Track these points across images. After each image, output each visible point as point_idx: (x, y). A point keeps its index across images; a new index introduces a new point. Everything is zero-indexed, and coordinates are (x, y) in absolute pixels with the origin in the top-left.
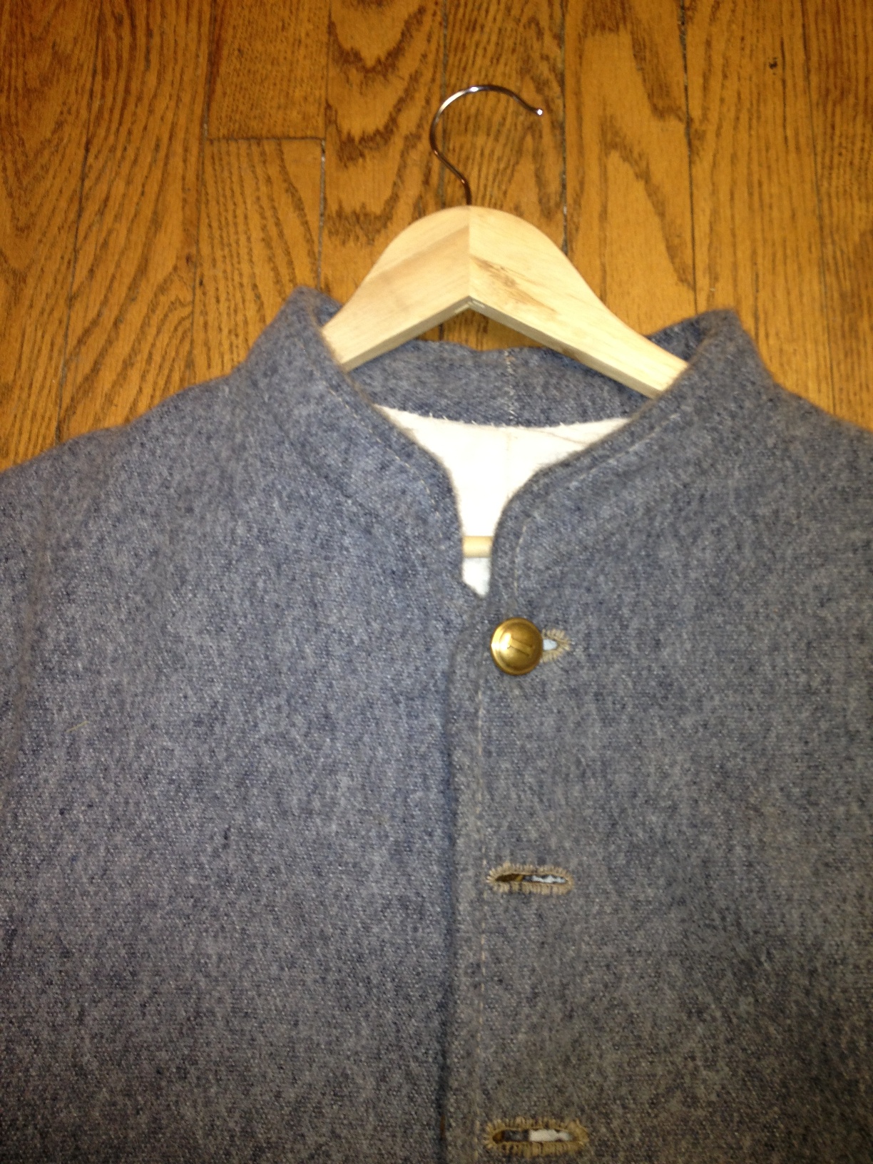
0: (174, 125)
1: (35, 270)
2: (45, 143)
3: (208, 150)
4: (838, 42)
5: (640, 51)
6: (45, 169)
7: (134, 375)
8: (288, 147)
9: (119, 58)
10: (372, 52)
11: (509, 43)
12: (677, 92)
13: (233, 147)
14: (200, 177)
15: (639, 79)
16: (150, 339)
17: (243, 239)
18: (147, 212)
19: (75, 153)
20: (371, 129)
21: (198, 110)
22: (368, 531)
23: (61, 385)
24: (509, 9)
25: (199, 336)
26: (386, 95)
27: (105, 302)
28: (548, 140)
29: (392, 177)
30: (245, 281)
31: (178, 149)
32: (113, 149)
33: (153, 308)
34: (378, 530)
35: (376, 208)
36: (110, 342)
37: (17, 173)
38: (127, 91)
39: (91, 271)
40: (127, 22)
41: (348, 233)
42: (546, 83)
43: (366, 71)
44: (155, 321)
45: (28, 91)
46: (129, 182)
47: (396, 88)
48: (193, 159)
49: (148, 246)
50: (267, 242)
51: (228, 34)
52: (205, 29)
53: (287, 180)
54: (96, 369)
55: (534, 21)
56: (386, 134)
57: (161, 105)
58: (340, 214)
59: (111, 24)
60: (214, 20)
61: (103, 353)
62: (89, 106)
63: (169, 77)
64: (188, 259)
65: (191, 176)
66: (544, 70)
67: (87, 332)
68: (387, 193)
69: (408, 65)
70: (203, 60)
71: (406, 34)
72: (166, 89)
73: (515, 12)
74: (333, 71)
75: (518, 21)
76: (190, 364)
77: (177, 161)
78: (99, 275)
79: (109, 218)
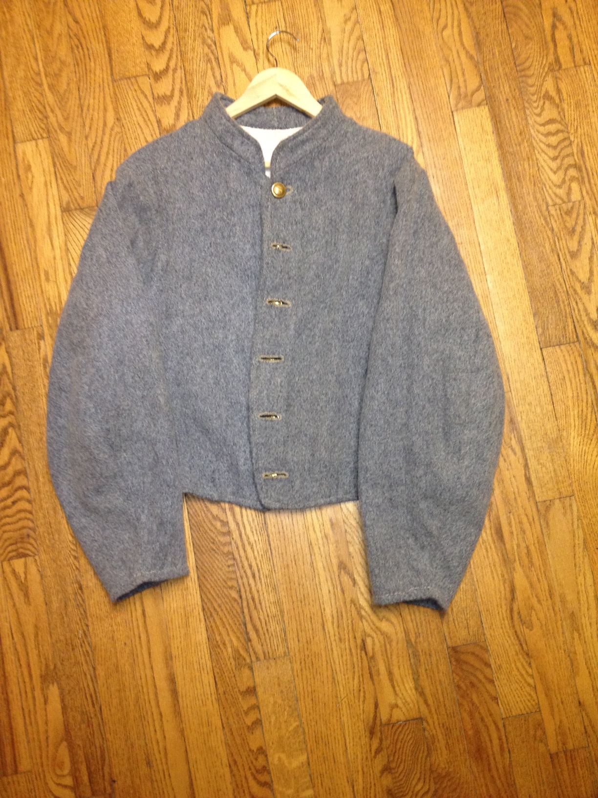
0: (103, 78)
1: (74, 131)
2: (66, 91)
3: (115, 84)
4: (294, 16)
5: (237, 30)
6: (68, 99)
7: (110, 157)
8: (138, 79)
9: (81, 60)
10: (157, 44)
11: (197, 34)
12: (249, 41)
13: (122, 82)
14: (115, 94)
15: (237, 39)
16: (112, 145)
17: (132, 110)
18: (102, 107)
19: (75, 92)
20: (162, 69)
21: (109, 72)
22: (239, 161)
23: (90, 163)
24: (195, 23)
25: (126, 141)
26: (164, 57)
27: (96, 136)
28: (214, 63)
29: (171, 82)
30: (135, 122)
31: (106, 85)
32: (86, 89)
33: (111, 135)
34: (242, 161)
35: (168, 93)
36: (101, 148)
37: (60, 102)
38: (86, 69)
39: (90, 128)
40: (80, 48)
41: (162, 102)
42: (211, 45)
43: (157, 50)
44: (112, 140)
45: (56, 75)
46: (94, 98)
47: (167, 54)
48: (111, 88)
49: (105, 117)
50: (139, 109)
51: (112, 45)
52: (105, 45)
53: (141, 89)
54: (99, 156)
55: (203, 26)
56: (167, 69)
57: (98, 72)
58: (158, 97)
59: (75, 48)
60: (107, 42)
61: (100, 152)
62: (76, 77)
63: (97, 63)
64: (118, 119)
65: (112, 93)
66: (209, 41)
67: (94, 146)
68: (171, 88)
69: (169, 46)
70: (107, 56)
71: (166, 37)
72: (98, 67)
73: (197, 23)
74: (147, 52)
75: (199, 26)
76: (125, 150)
77: (107, 89)
78: (93, 128)
79: (91, 111)
